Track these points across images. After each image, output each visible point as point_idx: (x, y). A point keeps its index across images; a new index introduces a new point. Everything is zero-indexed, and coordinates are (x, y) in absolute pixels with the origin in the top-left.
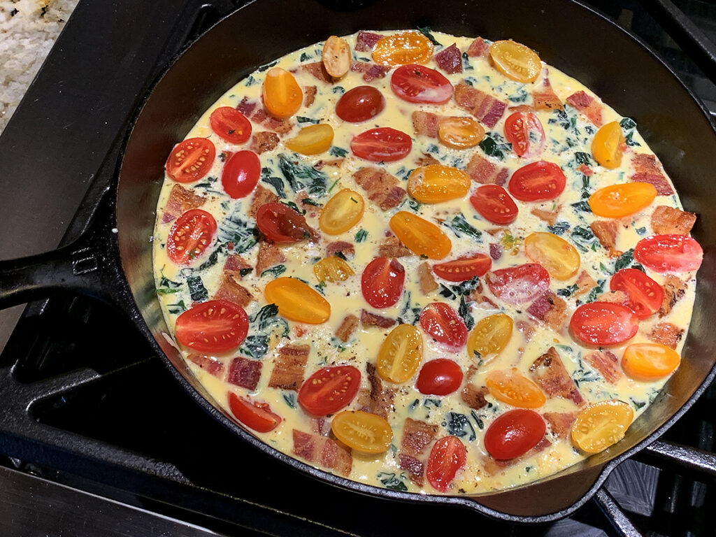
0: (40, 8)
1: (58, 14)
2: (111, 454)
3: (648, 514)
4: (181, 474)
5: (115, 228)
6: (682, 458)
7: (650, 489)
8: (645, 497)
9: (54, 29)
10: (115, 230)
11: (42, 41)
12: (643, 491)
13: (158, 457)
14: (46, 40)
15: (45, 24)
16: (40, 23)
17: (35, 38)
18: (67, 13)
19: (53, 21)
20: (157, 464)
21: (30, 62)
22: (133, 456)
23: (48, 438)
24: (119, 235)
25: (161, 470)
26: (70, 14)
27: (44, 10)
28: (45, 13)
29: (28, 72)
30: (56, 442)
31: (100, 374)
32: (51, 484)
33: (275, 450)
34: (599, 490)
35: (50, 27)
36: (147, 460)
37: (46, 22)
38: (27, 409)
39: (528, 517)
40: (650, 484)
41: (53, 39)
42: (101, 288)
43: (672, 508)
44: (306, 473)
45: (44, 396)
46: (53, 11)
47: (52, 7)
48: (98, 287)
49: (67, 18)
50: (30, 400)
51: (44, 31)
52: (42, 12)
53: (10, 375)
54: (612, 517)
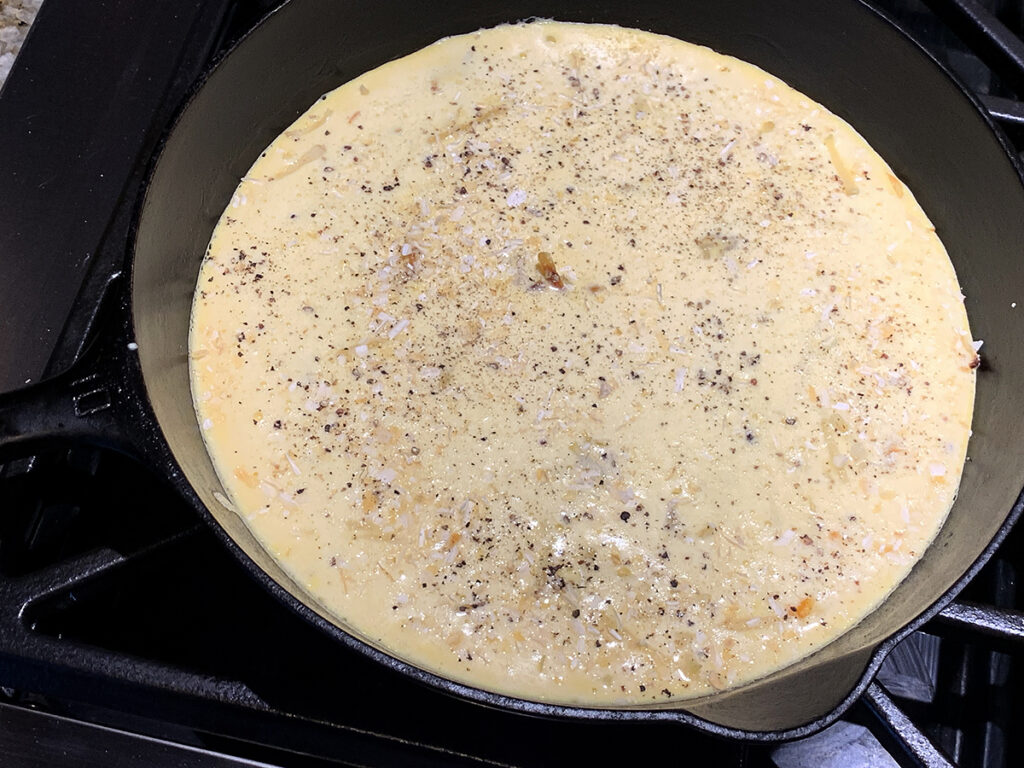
1: (16, 12)
2: (151, 673)
3: (929, 699)
4: (255, 697)
5: (133, 341)
6: (978, 622)
7: (929, 664)
8: (922, 674)
9: (13, 37)
10: (132, 346)
12: (919, 666)
13: (222, 674)
18: (32, 12)
19: (12, 24)
20: (220, 686)
22: (183, 675)
23: (54, 657)
24: (141, 353)
25: (225, 693)
26: (35, 14)
30: (68, 661)
31: (123, 556)
32: (63, 721)
33: (395, 659)
34: (868, 686)
35: (6, 35)
36: (205, 678)
38: (20, 615)
39: (770, 732)
40: (929, 655)
41: (12, 52)
42: (117, 433)
43: (963, 688)
44: (444, 690)
45: (43, 593)
46: (9, 10)
48: (115, 432)
49: (31, 19)
50: (23, 602)
54: (885, 716)
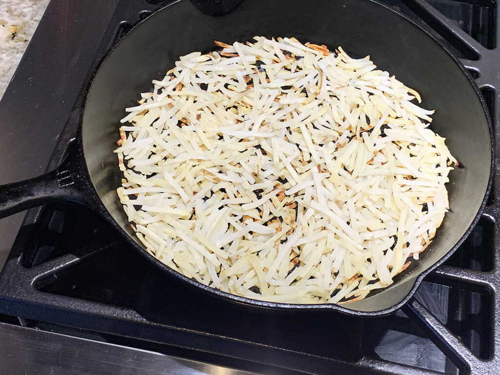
0: (11, 34)
1: (24, 36)
4: (140, 316)
6: (465, 277)
7: (444, 307)
9: (21, 46)
11: (14, 54)
13: (123, 306)
14: (17, 53)
15: (16, 43)
16: (12, 43)
17: (9, 53)
18: (30, 36)
19: (21, 41)
20: (123, 311)
21: (8, 68)
22: (107, 307)
23: (48, 301)
25: (126, 315)
26: (32, 36)
27: (14, 35)
28: (14, 36)
29: (7, 74)
30: (54, 303)
31: (78, 258)
35: (19, 45)
36: (117, 308)
37: (16, 42)
38: (32, 284)
40: (444, 304)
41: (22, 52)
42: (78, 195)
43: (460, 318)
45: (42, 274)
46: (19, 35)
47: (19, 32)
48: (76, 195)
49: (30, 39)
50: (33, 278)
51: (15, 48)
52: (13, 36)
53: (18, 263)
